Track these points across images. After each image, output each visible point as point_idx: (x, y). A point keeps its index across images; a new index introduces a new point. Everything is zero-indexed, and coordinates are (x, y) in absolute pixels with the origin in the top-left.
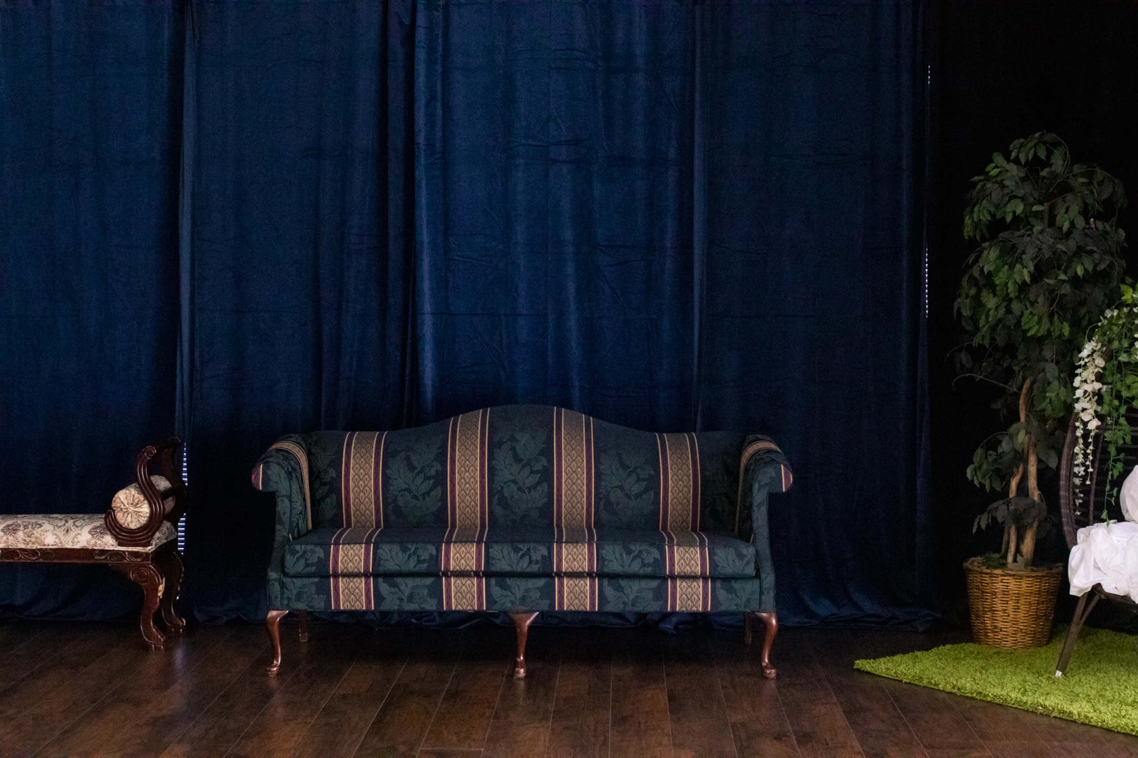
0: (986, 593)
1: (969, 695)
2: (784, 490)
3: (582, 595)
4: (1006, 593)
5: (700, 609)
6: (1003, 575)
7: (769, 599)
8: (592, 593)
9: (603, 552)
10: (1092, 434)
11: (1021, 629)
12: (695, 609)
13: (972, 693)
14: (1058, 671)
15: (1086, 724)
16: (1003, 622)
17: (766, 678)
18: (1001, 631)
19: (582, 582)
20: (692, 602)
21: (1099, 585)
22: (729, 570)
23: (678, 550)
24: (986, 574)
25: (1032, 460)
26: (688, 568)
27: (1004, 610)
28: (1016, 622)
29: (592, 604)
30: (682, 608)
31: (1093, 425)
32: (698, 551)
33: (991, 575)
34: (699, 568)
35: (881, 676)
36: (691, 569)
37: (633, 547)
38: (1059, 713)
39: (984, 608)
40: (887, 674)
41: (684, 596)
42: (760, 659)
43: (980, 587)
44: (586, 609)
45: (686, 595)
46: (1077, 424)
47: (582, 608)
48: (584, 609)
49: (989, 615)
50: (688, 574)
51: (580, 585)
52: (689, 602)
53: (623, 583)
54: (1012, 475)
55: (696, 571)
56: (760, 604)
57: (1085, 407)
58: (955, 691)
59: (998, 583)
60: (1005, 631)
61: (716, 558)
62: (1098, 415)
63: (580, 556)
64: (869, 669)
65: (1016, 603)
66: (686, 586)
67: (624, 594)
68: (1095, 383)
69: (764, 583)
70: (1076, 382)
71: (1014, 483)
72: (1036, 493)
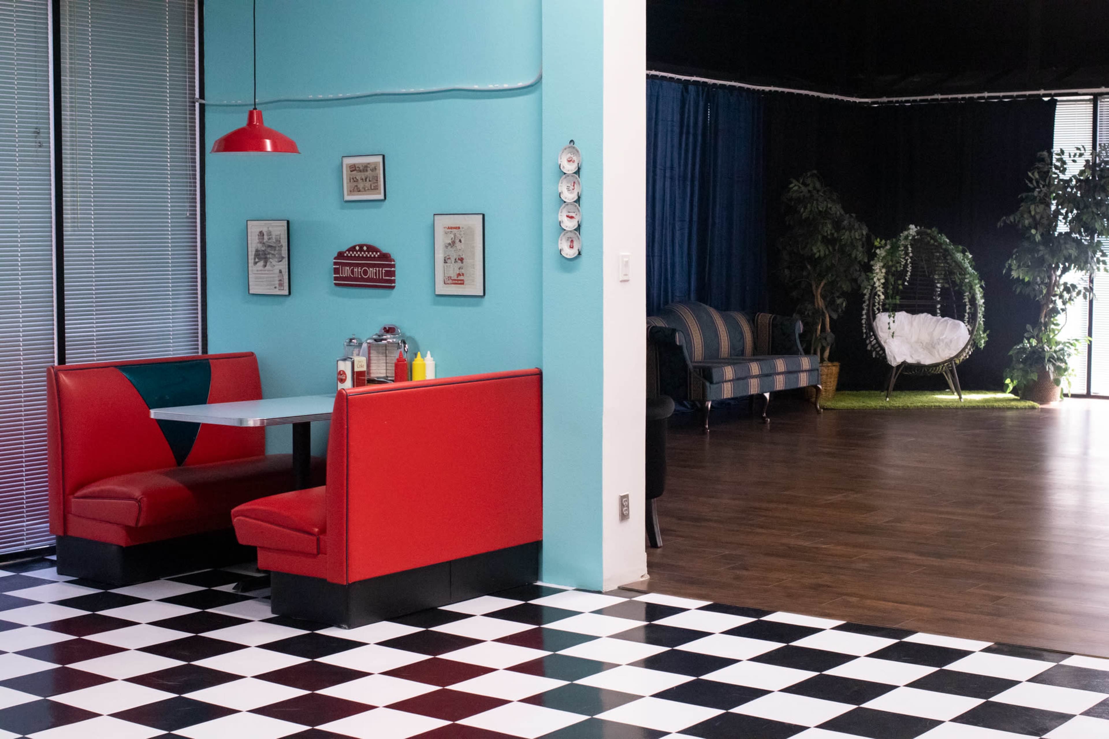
8: (783, 381)
10: (882, 300)
14: (887, 399)
19: (780, 377)
21: (905, 361)
25: (827, 317)
29: (784, 386)
31: (882, 297)
37: (793, 359)
42: (816, 407)
46: (876, 297)
47: (781, 389)
57: (880, 290)
62: (884, 293)
66: (803, 375)
67: (790, 380)
68: (882, 279)
70: (875, 279)
71: (819, 327)
72: (829, 330)
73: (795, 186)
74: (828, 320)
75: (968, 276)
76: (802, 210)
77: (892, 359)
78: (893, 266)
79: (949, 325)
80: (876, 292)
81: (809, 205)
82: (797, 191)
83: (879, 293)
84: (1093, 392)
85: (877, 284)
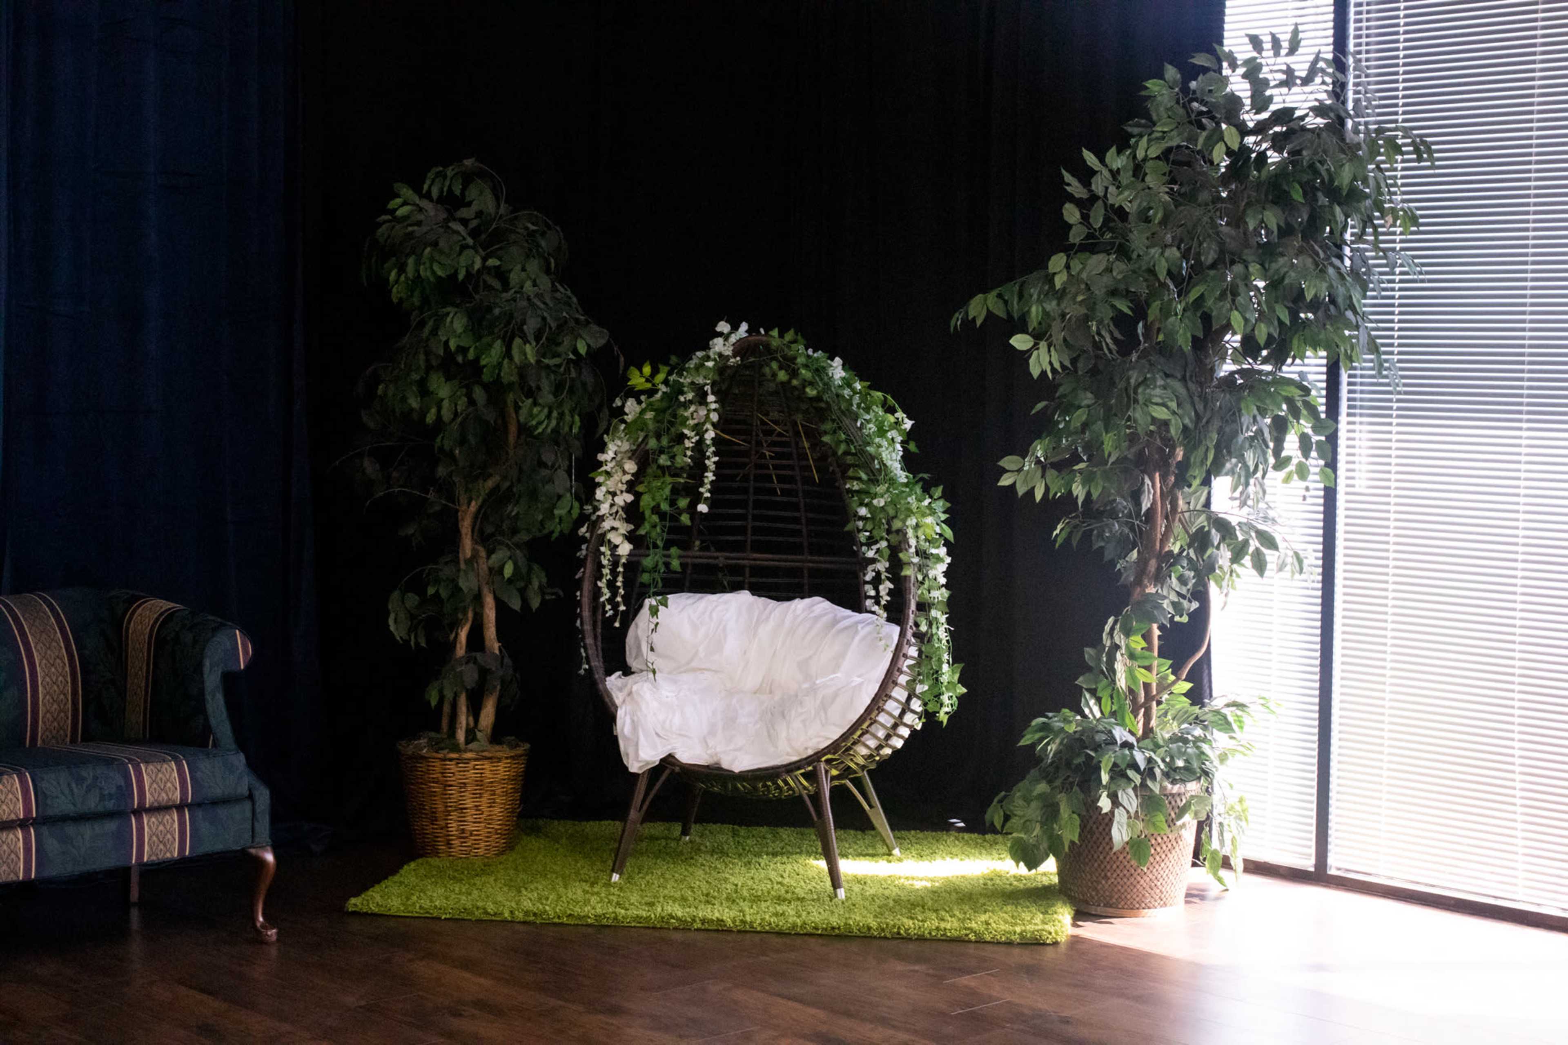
0: (451, 786)
1: (556, 920)
2: (242, 667)
3: (13, 856)
4: (480, 783)
5: (176, 855)
6: (476, 760)
7: (264, 826)
8: (27, 850)
9: (44, 785)
10: (623, 560)
11: (497, 830)
12: (168, 855)
13: (559, 917)
14: (614, 874)
15: (746, 932)
16: (474, 823)
17: (266, 943)
18: (471, 835)
19: (11, 836)
20: (165, 845)
21: (670, 756)
22: (218, 792)
23: (146, 768)
24: (451, 760)
25: (489, 601)
26: (164, 795)
27: (476, 806)
28: (489, 821)
29: (27, 869)
30: (150, 856)
31: (625, 549)
32: (175, 768)
33: (459, 761)
34: (178, 794)
35: (399, 916)
36: (167, 795)
37: (84, 774)
38: (703, 924)
39: (447, 807)
40: (409, 912)
41: (155, 838)
42: (254, 919)
43: (441, 779)
44: (18, 877)
45: (157, 836)
46: (603, 549)
47: (12, 877)
48: (15, 878)
49: (454, 815)
50: (163, 804)
51: (9, 840)
52: (161, 846)
53: (70, 829)
54: (455, 625)
55: (174, 797)
56: (253, 837)
57: (615, 526)
58: (532, 918)
59: (468, 771)
60: (476, 835)
61: (199, 774)
62: (630, 537)
63: (10, 796)
64: (376, 910)
65: (492, 795)
66: (156, 822)
67: (74, 847)
68: (625, 494)
69: (258, 804)
70: (600, 494)
71: (463, 634)
72: (496, 646)
73: (405, 203)
74: (490, 614)
75: (881, 489)
76: (393, 275)
77: (631, 751)
78: (661, 451)
79: (857, 638)
80: (604, 535)
81: (411, 261)
82: (405, 218)
83: (612, 536)
84: (1335, 865)
85: (604, 509)
